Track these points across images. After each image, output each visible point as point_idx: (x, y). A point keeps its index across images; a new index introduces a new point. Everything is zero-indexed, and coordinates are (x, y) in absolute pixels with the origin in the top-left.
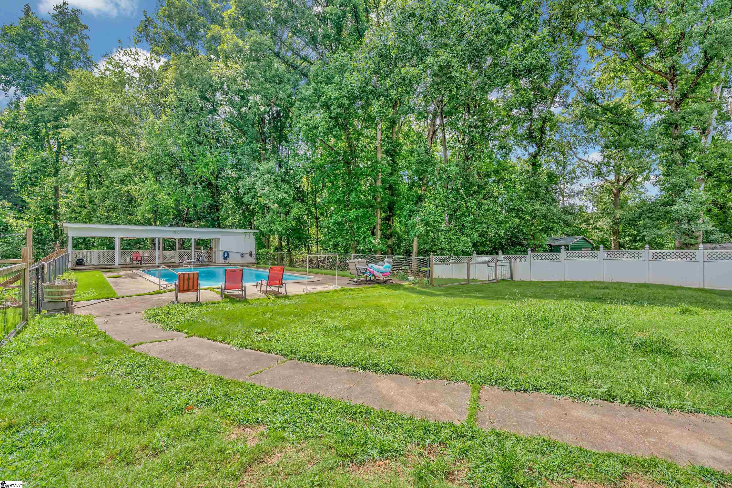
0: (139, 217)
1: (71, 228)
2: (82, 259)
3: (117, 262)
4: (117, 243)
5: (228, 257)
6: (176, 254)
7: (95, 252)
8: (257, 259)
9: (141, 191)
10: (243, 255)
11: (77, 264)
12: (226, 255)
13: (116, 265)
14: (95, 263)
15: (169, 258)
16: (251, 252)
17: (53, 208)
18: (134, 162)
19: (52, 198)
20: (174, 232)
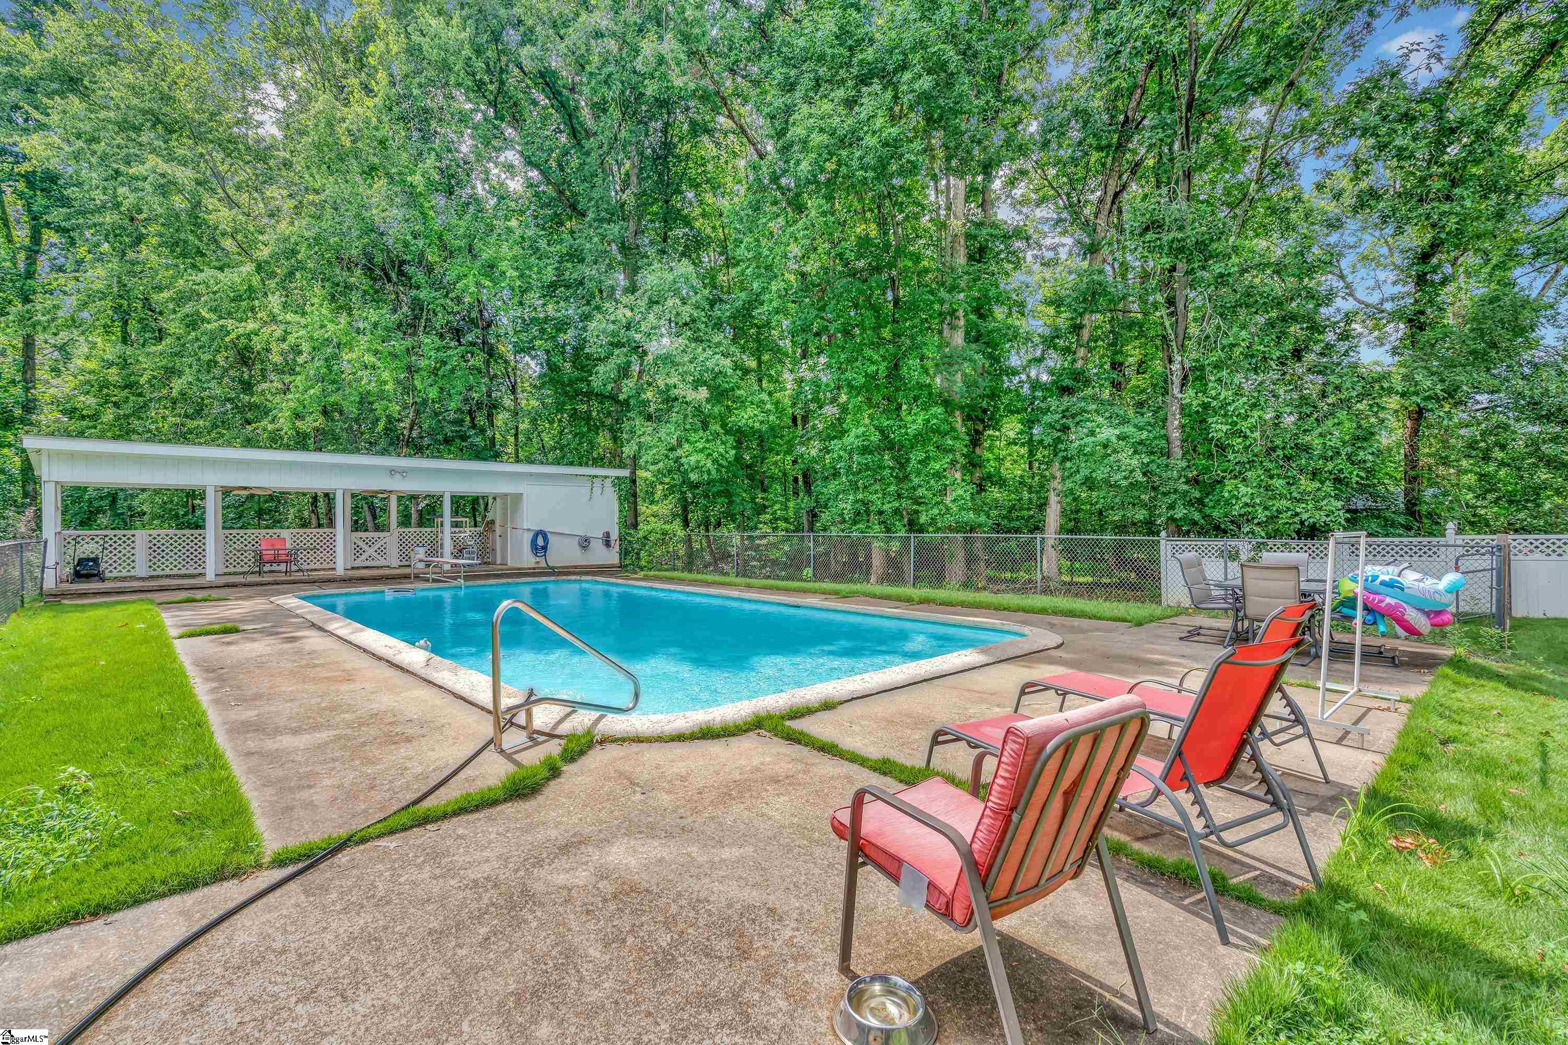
0: (284, 423)
1: (51, 455)
2: (95, 560)
3: (211, 571)
4: (212, 508)
5: (545, 548)
6: (391, 539)
7: (141, 536)
8: (624, 553)
9: (291, 339)
10: (585, 543)
11: (78, 576)
12: (540, 542)
13: (210, 577)
14: (141, 570)
15: (370, 551)
16: (608, 535)
17: (18, 412)
18: (264, 253)
19: (13, 382)
20: (392, 471)
